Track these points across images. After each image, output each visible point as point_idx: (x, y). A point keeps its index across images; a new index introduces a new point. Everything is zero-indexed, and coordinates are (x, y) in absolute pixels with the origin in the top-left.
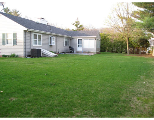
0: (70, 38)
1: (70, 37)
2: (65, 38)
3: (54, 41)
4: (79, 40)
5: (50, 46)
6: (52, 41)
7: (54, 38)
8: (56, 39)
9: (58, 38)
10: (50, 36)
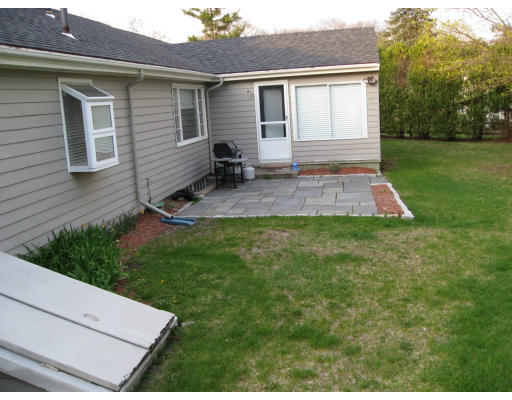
0: (208, 85)
1: (207, 76)
2: (179, 86)
3: (110, 131)
4: (267, 94)
5: (78, 176)
6: (92, 134)
7: (109, 100)
8: (122, 104)
9: (133, 94)
10: (64, 86)
